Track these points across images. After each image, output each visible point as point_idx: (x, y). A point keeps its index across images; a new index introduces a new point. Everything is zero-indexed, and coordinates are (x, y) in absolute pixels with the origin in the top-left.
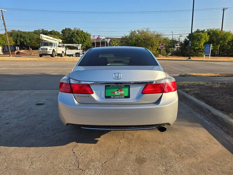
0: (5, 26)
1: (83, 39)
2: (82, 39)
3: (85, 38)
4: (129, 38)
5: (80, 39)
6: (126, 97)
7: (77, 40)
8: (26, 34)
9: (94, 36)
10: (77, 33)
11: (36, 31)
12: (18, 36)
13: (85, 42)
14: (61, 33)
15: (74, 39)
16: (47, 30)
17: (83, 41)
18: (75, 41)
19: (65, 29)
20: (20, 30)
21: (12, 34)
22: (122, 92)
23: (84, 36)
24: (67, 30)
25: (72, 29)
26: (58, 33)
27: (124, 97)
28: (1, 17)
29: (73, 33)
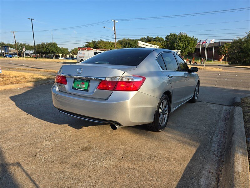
0: (115, 35)
1: (186, 45)
2: (184, 45)
3: (188, 43)
4: (244, 41)
5: (182, 44)
6: (86, 90)
7: (179, 46)
8: (133, 42)
9: (200, 40)
10: (180, 38)
11: (142, 38)
12: (126, 44)
13: (187, 48)
14: (165, 40)
15: (175, 45)
16: (152, 37)
17: (186, 46)
18: (176, 47)
19: (169, 35)
20: (129, 39)
21: (122, 42)
22: (84, 86)
23: (188, 41)
24: (171, 36)
25: (177, 34)
26: (162, 39)
27: (84, 90)
28: (113, 27)
29: (176, 39)
